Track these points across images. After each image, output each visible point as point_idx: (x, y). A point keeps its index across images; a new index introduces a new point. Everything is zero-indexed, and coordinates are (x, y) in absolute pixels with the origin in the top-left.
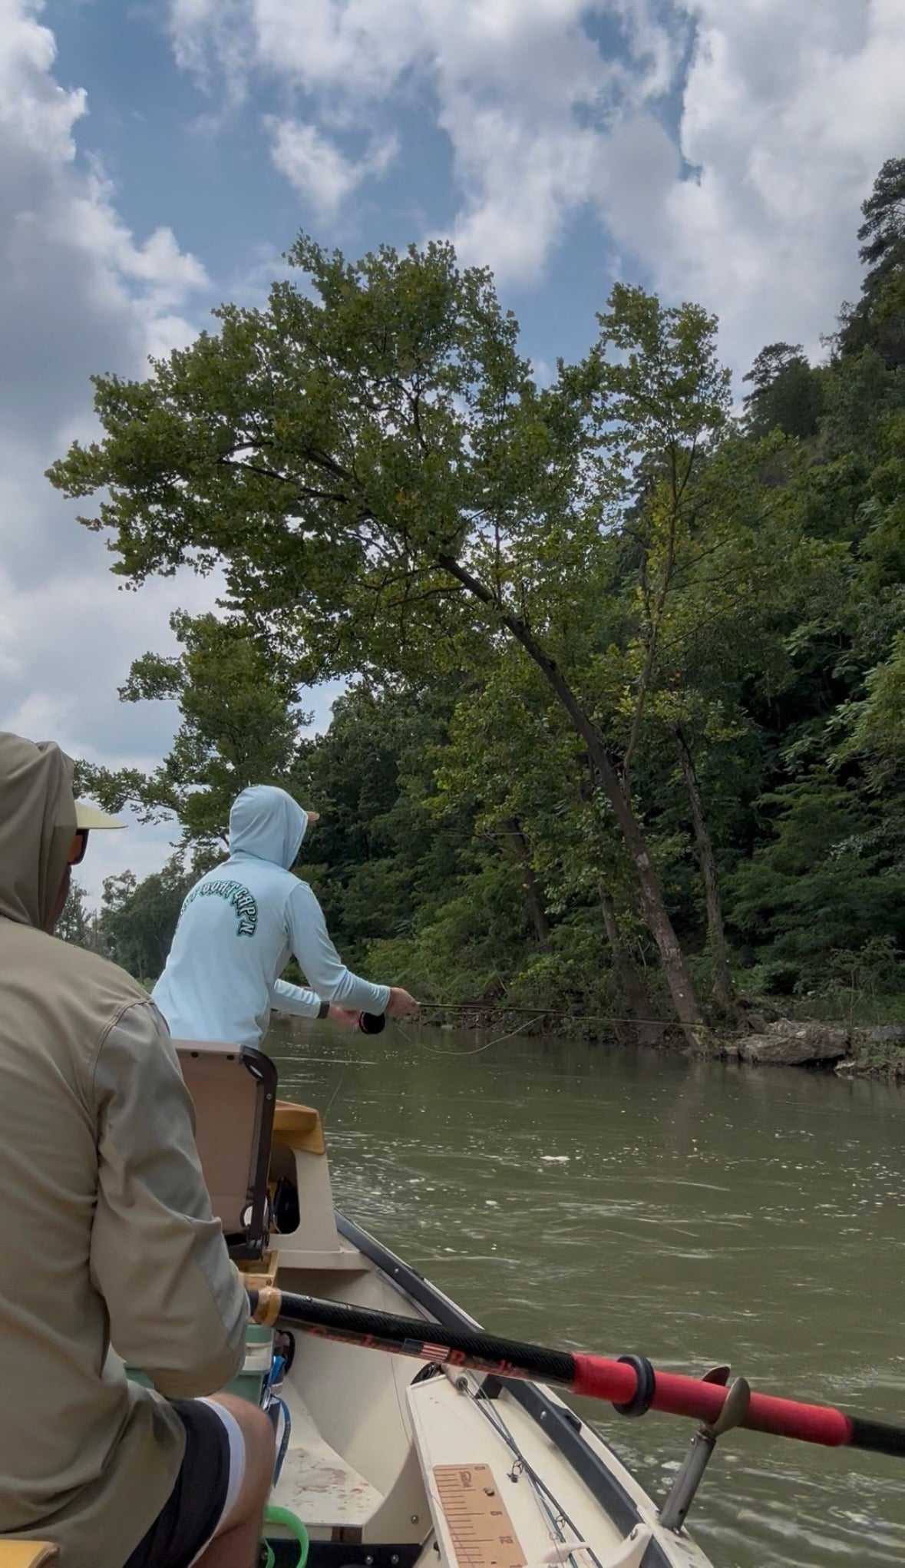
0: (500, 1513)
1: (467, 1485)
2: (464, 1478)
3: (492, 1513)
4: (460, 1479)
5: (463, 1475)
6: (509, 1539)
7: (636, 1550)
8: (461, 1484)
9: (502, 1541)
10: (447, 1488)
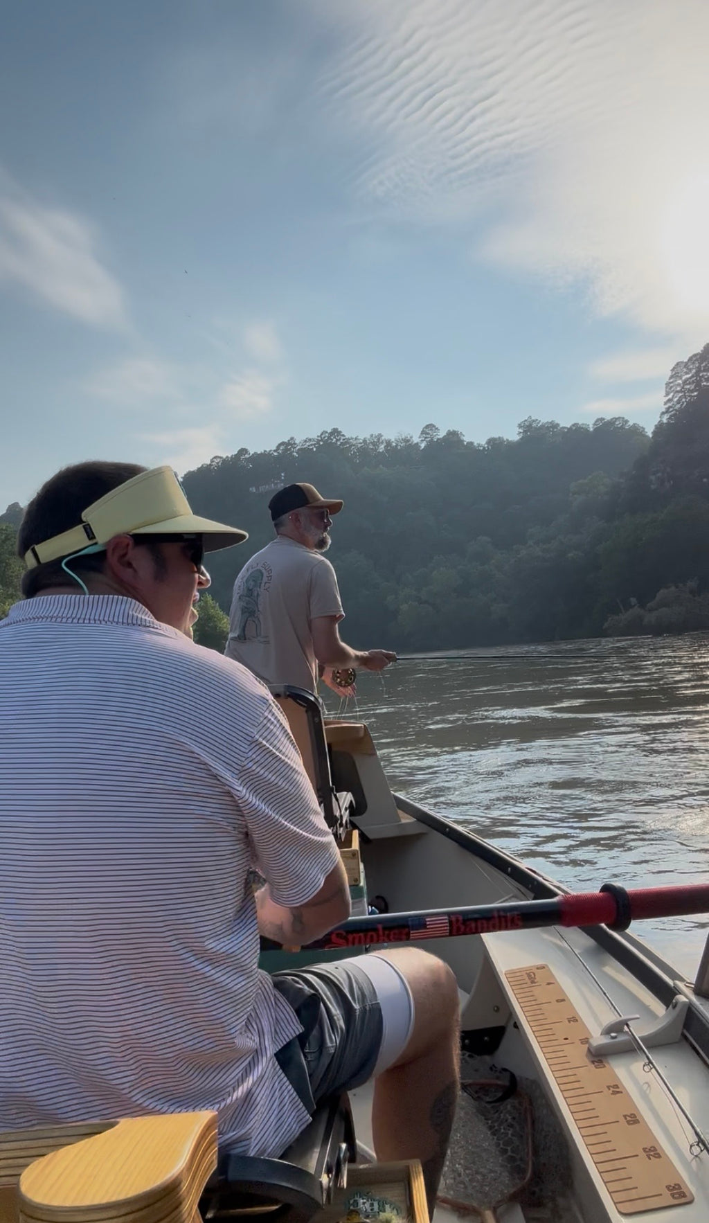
0: (563, 1000)
1: (533, 982)
2: (530, 977)
3: (557, 1001)
4: (527, 979)
5: (529, 975)
6: (574, 1019)
7: (678, 1016)
8: (529, 982)
9: (569, 1021)
10: (518, 987)
